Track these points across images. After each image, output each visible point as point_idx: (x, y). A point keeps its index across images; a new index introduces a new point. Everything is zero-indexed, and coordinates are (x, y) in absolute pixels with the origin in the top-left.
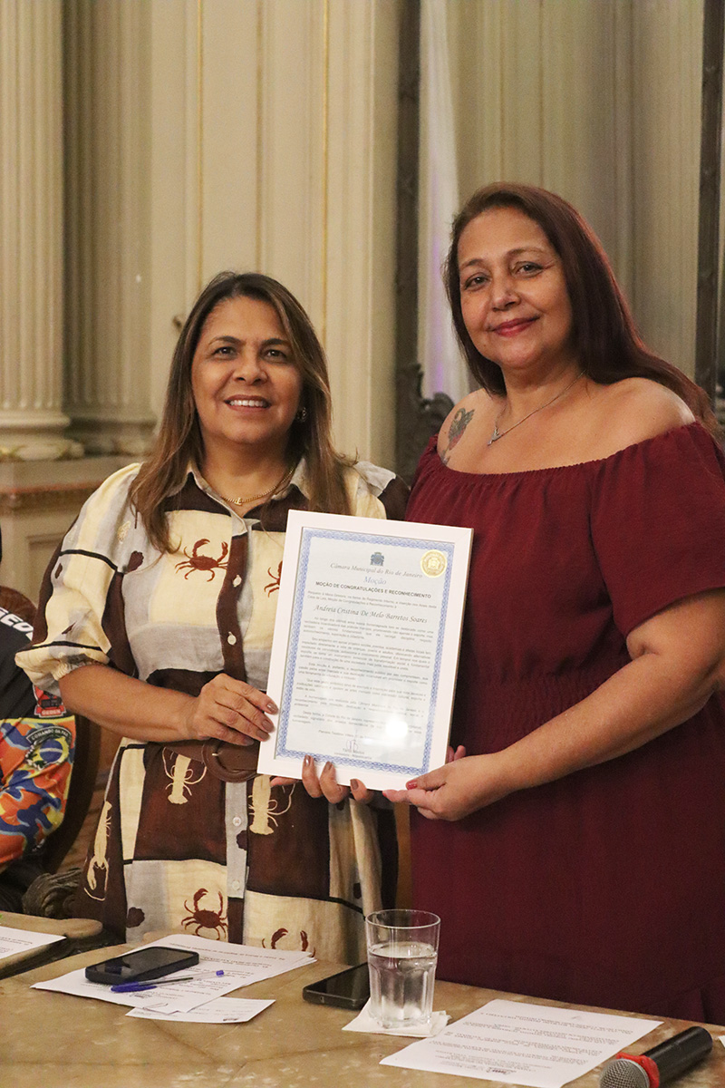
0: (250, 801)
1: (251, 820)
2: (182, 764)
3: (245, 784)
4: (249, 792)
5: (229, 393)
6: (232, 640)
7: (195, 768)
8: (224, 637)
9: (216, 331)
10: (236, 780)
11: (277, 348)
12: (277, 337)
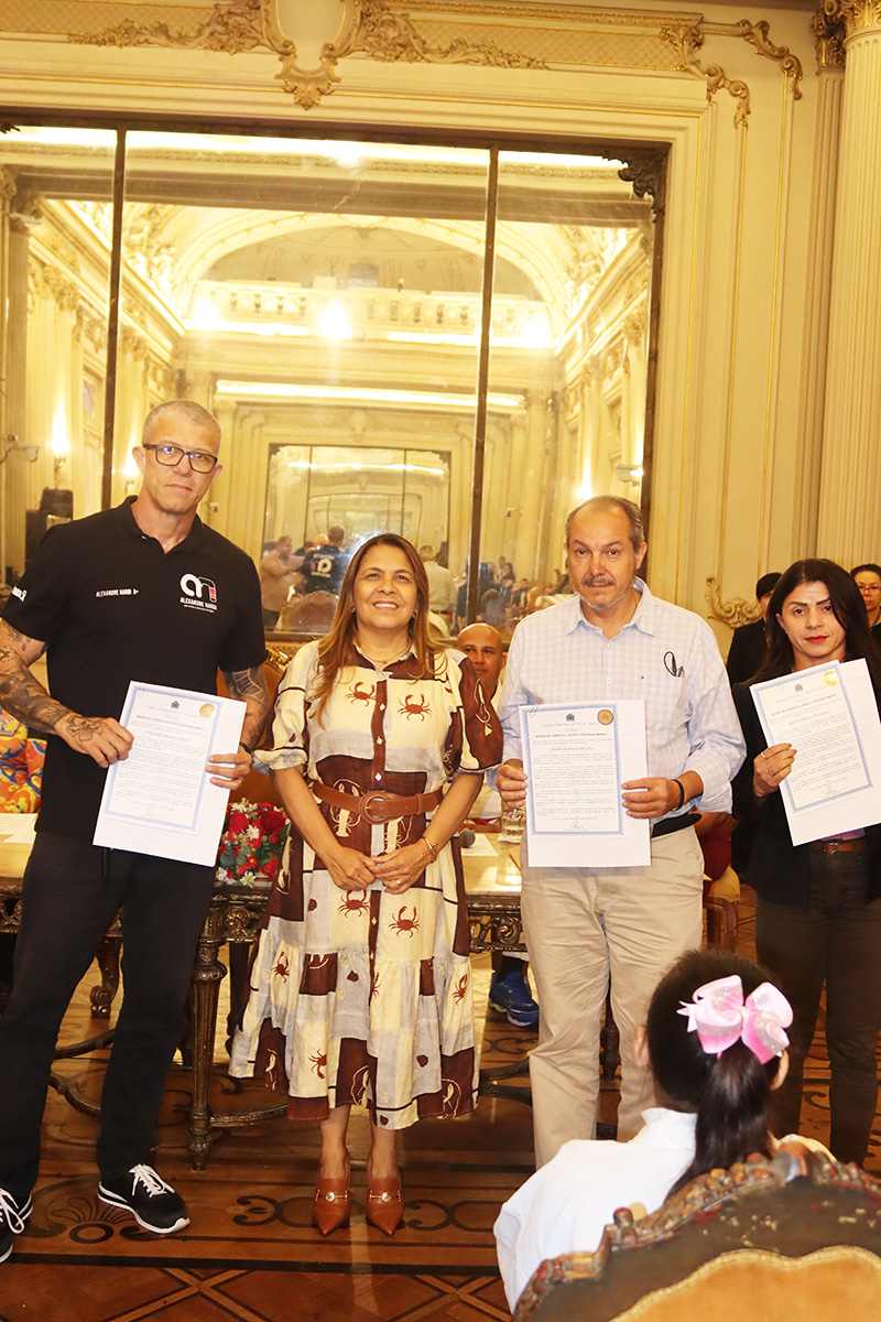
0: (386, 836)
1: (386, 846)
2: (344, 815)
3: (383, 825)
4: (386, 831)
5: (374, 599)
6: (380, 741)
7: (353, 816)
8: (375, 740)
9: (369, 565)
10: (378, 823)
11: (403, 574)
12: (402, 568)
